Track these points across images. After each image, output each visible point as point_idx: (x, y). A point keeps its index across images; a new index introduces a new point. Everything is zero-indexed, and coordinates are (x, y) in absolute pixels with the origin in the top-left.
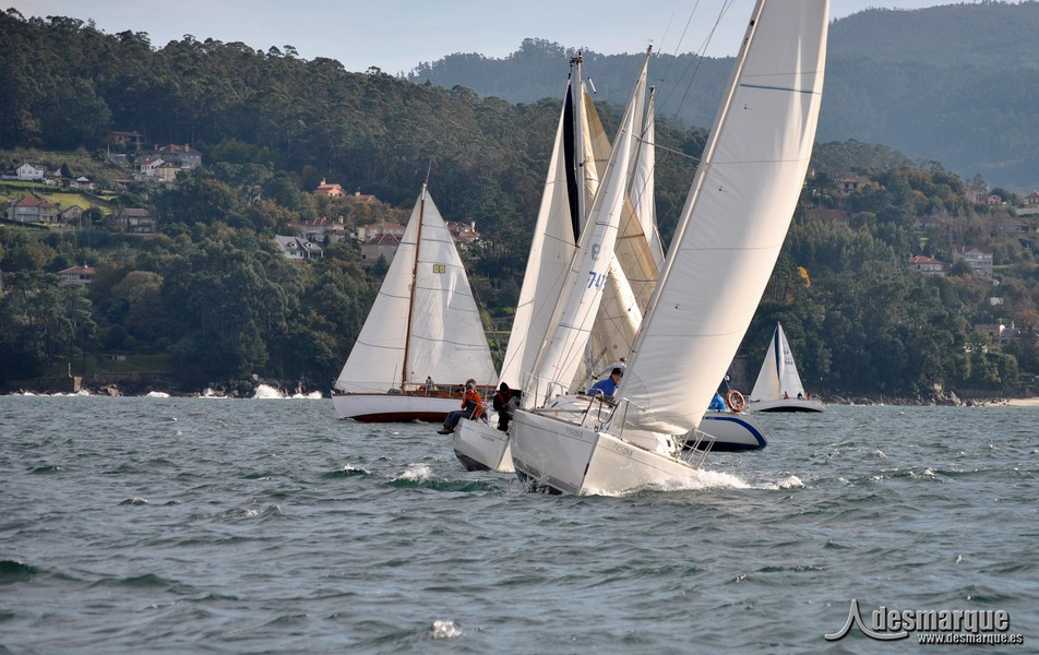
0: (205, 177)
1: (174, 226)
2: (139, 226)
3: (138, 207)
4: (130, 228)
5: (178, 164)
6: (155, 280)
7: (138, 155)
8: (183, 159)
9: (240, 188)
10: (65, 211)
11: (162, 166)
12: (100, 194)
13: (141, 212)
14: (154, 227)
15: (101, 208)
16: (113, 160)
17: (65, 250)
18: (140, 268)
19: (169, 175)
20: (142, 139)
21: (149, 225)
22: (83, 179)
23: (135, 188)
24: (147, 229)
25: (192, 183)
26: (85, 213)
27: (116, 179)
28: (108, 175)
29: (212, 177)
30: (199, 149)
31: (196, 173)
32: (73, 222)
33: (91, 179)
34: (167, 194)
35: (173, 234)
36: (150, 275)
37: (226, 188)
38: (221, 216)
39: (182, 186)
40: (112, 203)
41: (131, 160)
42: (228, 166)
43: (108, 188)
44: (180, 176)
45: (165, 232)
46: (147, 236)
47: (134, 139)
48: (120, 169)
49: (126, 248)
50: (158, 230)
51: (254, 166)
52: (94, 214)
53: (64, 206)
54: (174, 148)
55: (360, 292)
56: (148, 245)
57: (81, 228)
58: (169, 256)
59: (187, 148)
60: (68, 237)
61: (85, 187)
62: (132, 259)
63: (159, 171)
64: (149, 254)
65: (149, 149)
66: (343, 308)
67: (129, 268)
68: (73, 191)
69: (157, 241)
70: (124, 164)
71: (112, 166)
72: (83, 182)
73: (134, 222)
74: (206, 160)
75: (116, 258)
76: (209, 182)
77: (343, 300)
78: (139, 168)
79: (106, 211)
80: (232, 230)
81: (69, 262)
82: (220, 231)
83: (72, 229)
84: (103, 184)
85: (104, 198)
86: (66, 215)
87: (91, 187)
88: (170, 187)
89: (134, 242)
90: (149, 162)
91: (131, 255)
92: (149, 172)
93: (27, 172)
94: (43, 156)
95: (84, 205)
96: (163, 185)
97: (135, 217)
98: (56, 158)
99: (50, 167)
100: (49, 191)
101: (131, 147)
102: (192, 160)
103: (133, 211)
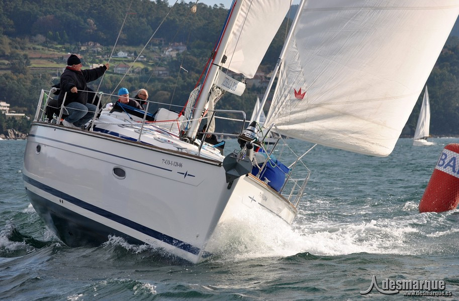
0: (187, 54)
1: (175, 74)
2: (163, 74)
3: (162, 67)
4: (159, 75)
5: (178, 50)
6: (168, 94)
7: (163, 47)
8: (180, 48)
9: (201, 58)
10: (135, 69)
11: (172, 51)
12: (148, 62)
13: (163, 68)
14: (168, 74)
15: (149, 67)
16: (153, 49)
17: (134, 84)
18: (161, 90)
19: (174, 54)
20: (164, 41)
21: (166, 74)
22: (142, 56)
23: (160, 59)
24: (166, 75)
25: (182, 57)
26: (143, 69)
27: (154, 56)
28: (151, 55)
29: (190, 55)
30: (186, 44)
31: (183, 53)
32: (138, 73)
33: (145, 56)
34: (173, 61)
35: (175, 77)
36: (166, 92)
37: (195, 59)
38: (193, 69)
39: (178, 58)
40: (152, 66)
41: (160, 49)
42: (196, 50)
43: (152, 60)
44: (178, 55)
45: (172, 76)
46: (166, 78)
47: (161, 41)
48: (156, 52)
49: (157, 82)
50: (169, 76)
51: (205, 50)
52: (146, 70)
53: (135, 67)
54: (177, 44)
55: (245, 98)
56: (166, 81)
57: (141, 75)
58: (173, 85)
59: (181, 44)
60: (136, 79)
61: (143, 59)
62: (159, 87)
63: (170, 53)
64: (165, 85)
65: (167, 45)
66: (239, 104)
67: (158, 90)
68: (138, 61)
69: (169, 80)
70: (158, 51)
71: (153, 51)
72: (142, 58)
73: (161, 72)
74: (189, 48)
75: (153, 86)
76: (189, 56)
77: (238, 101)
78: (163, 52)
79: (150, 69)
80: (197, 75)
81: (136, 88)
82: (192, 75)
83: (138, 76)
84: (149, 58)
85: (150, 63)
86: (136, 70)
87: (145, 59)
88: (174, 59)
89: (160, 80)
90: (167, 49)
91: (159, 85)
92: (167, 53)
93: (121, 54)
94: (127, 48)
95: (142, 66)
96: (172, 58)
97: (161, 71)
98: (132, 49)
99: (130, 52)
100: (129, 61)
101: (160, 44)
102: (183, 49)
103: (160, 68)
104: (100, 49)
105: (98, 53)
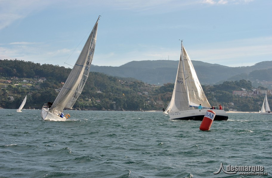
4: (37, 88)
5: (43, 80)
9: (51, 83)
12: (33, 84)
13: (39, 86)
17: (29, 91)
23: (38, 83)
27: (35, 82)
28: (34, 81)
30: (46, 78)
31: (45, 81)
32: (30, 87)
33: (32, 82)
34: (42, 84)
35: (42, 89)
36: (39, 94)
37: (49, 83)
38: (48, 86)
39: (44, 83)
40: (35, 85)
42: (50, 80)
44: (43, 81)
46: (39, 89)
49: (36, 91)
51: (53, 80)
52: (33, 86)
53: (29, 85)
54: (43, 78)
56: (39, 90)
58: (42, 92)
60: (29, 89)
62: (37, 92)
63: (41, 81)
65: (40, 78)
67: (37, 93)
68: (30, 83)
69: (40, 90)
70: (37, 80)
71: (35, 80)
74: (47, 79)
75: (35, 92)
76: (47, 82)
79: (34, 86)
80: (50, 88)
82: (48, 88)
83: (30, 88)
84: (34, 82)
89: (37, 90)
91: (37, 91)
92: (40, 81)
93: (24, 81)
94: (26, 79)
95: (31, 85)
96: (41, 83)
97: (38, 87)
98: (28, 79)
99: (27, 80)
100: (27, 83)
101: (37, 78)
102: (45, 79)
103: (37, 86)
104: (17, 79)
105: (17, 80)
